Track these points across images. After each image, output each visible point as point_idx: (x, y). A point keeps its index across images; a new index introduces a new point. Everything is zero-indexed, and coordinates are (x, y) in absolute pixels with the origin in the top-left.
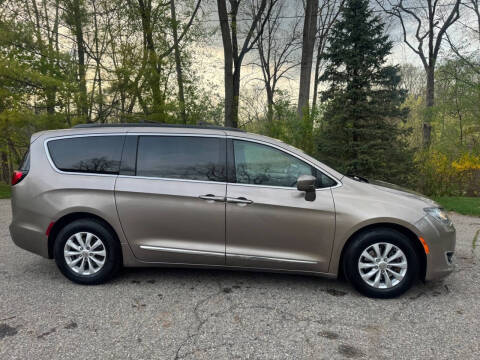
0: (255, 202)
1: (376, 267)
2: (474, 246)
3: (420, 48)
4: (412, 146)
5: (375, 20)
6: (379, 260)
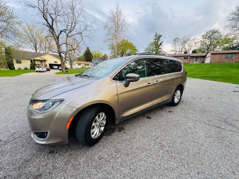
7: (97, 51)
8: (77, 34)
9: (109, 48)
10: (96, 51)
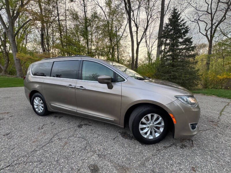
0: (86, 89)
1: (148, 127)
2: (221, 114)
3: (206, 34)
4: (196, 69)
5: (182, 21)
6: (150, 123)
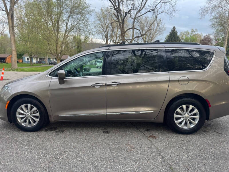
7: (192, 32)
8: (149, 11)
9: (214, 25)
10: (190, 31)
